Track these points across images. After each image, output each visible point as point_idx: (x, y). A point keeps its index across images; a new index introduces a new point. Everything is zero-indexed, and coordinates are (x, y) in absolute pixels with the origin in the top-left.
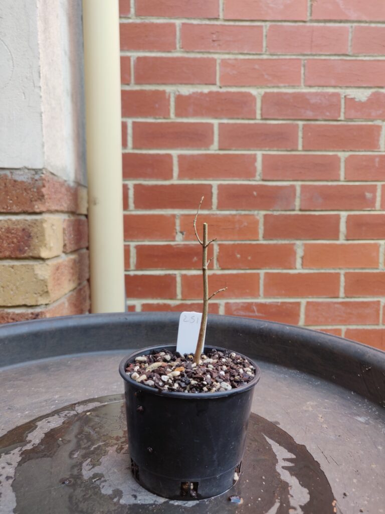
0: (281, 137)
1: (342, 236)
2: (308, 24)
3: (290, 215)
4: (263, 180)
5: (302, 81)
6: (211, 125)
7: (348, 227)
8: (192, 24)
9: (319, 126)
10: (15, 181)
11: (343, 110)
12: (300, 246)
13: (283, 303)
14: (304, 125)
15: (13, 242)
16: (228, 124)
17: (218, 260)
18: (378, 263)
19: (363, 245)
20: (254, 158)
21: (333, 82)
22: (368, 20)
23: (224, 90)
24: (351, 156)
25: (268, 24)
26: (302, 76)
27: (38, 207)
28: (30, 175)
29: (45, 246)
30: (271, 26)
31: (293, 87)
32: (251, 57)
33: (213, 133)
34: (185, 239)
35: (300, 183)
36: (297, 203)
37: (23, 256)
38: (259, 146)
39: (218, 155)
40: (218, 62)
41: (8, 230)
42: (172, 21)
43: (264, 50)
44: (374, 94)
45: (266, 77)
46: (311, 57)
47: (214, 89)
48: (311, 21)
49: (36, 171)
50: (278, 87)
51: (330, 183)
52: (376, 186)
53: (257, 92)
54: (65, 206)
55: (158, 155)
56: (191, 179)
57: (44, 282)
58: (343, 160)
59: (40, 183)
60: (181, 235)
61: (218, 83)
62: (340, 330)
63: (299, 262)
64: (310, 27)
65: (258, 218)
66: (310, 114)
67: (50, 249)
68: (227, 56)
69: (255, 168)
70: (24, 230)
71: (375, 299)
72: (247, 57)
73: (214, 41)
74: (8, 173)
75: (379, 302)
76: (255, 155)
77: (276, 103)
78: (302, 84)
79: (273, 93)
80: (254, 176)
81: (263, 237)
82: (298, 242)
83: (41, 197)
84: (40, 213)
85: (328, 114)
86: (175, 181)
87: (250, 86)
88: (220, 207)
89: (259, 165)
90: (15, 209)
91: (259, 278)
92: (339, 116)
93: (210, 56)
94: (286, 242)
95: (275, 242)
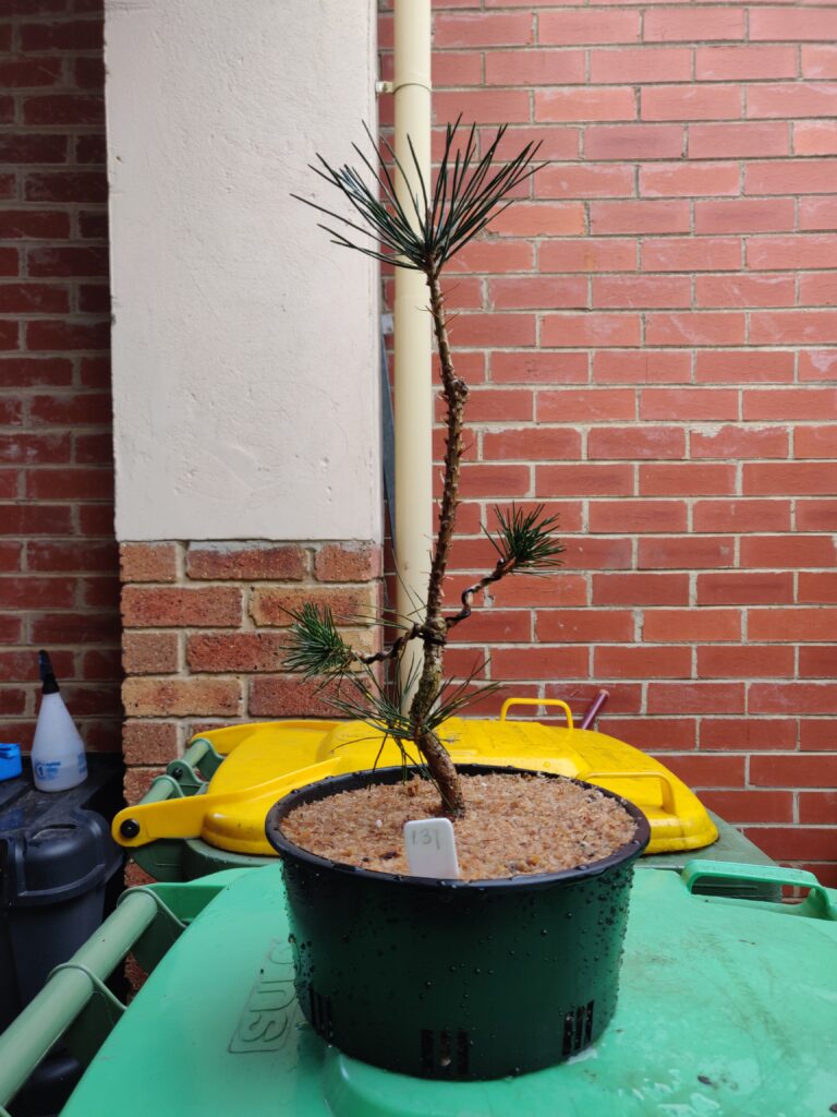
0: (612, 481)
1: (692, 600)
2: (641, 350)
3: (625, 575)
4: (591, 533)
5: (637, 414)
6: (526, 469)
7: (699, 590)
8: (503, 353)
9: (659, 467)
10: (344, 552)
11: (688, 448)
12: (638, 615)
13: (617, 685)
14: (641, 467)
15: (339, 611)
16: (547, 466)
17: (535, 630)
18: (740, 634)
19: (721, 612)
20: (579, 507)
21: (674, 416)
22: (712, 343)
23: (542, 426)
24: (701, 502)
25: (594, 351)
26: (637, 409)
27: (364, 576)
28: (357, 546)
30: (597, 353)
31: (627, 421)
32: (574, 388)
33: (529, 478)
34: (495, 605)
35: (637, 536)
36: (634, 560)
37: (348, 623)
38: (586, 493)
39: (535, 503)
40: (535, 394)
41: (336, 599)
42: (481, 350)
43: (590, 379)
44: (725, 428)
45: (593, 410)
46: (646, 387)
47: (530, 425)
48: (645, 346)
49: (364, 542)
50: (608, 422)
51: (675, 536)
52: (733, 538)
53: (582, 428)
55: (464, 504)
58: (690, 507)
59: (367, 554)
60: (490, 600)
61: (535, 419)
62: (693, 721)
63: (638, 633)
64: (644, 353)
65: (585, 579)
66: (647, 452)
67: (371, 616)
68: (545, 388)
69: (581, 518)
70: (351, 598)
71: (738, 681)
72: (569, 388)
73: (529, 371)
74: (337, 544)
75: (743, 684)
76: (581, 503)
77: (605, 441)
78: (637, 418)
79: (601, 429)
80: (580, 528)
81: (593, 603)
82: (637, 609)
83: (368, 567)
84: (367, 582)
85: (670, 452)
86: (483, 535)
87: (573, 421)
89: (585, 514)
90: (343, 578)
91: (588, 654)
92: (684, 454)
93: (525, 388)
94: (622, 608)
95: (607, 608)
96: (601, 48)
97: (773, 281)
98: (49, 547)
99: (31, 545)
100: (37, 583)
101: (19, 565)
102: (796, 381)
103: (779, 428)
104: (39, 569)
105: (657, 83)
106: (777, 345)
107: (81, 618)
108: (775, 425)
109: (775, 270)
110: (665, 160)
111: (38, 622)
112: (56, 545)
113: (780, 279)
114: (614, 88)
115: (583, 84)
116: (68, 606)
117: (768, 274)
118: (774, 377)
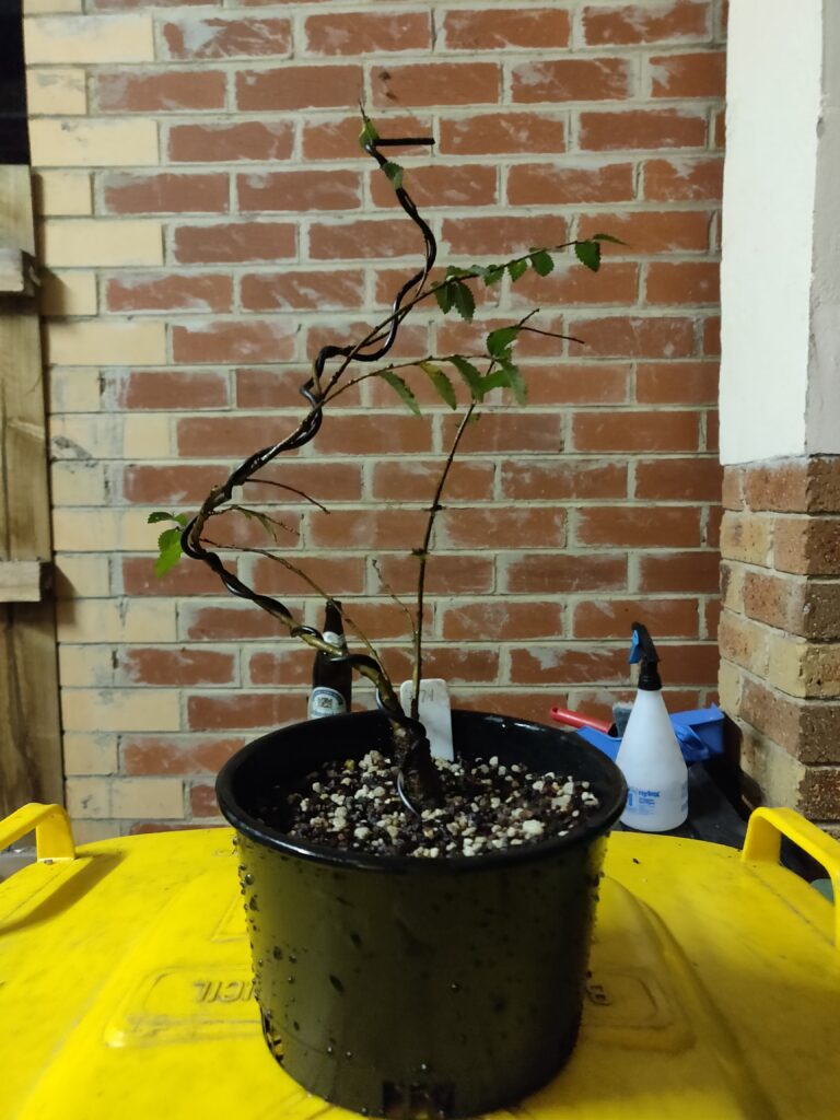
98: (532, 469)
99: (507, 466)
100: (514, 515)
101: (492, 492)
104: (517, 497)
107: (571, 559)
111: (515, 564)
112: (539, 465)
116: (554, 545)
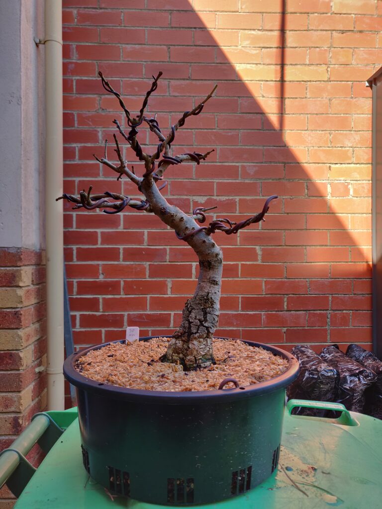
0: (157, 222)
1: (193, 276)
3: (164, 264)
4: (148, 245)
5: (169, 192)
7: (197, 271)
10: (9, 253)
11: (192, 207)
12: (169, 282)
13: (160, 314)
15: (7, 279)
16: (128, 215)
17: (123, 290)
20: (143, 233)
21: (186, 193)
26: (169, 190)
27: (19, 264)
28: (15, 250)
29: (22, 281)
33: (121, 220)
34: (105, 278)
35: (169, 247)
36: (168, 258)
37: (11, 285)
38: (146, 227)
39: (123, 232)
40: (123, 182)
41: (5, 274)
44: (208, 199)
46: (173, 180)
49: (19, 248)
54: (33, 262)
55: (90, 231)
56: (108, 245)
57: (21, 297)
59: (20, 254)
60: (102, 275)
63: (169, 290)
65: (145, 266)
67: (24, 282)
69: (144, 239)
70: (12, 274)
78: (169, 194)
80: (143, 243)
81: (149, 277)
82: (168, 280)
83: (20, 259)
84: (20, 266)
86: (99, 246)
88: (124, 260)
89: (146, 237)
90: (9, 264)
91: (147, 300)
92: (190, 211)
94: (162, 279)
95: (155, 279)
96: (152, 28)
97: (230, 134)
102: (240, 179)
103: (232, 199)
105: (177, 45)
106: (231, 162)
108: (231, 198)
109: (230, 129)
110: (181, 79)
113: (232, 133)
114: (158, 47)
115: (145, 44)
117: (228, 131)
118: (230, 176)
